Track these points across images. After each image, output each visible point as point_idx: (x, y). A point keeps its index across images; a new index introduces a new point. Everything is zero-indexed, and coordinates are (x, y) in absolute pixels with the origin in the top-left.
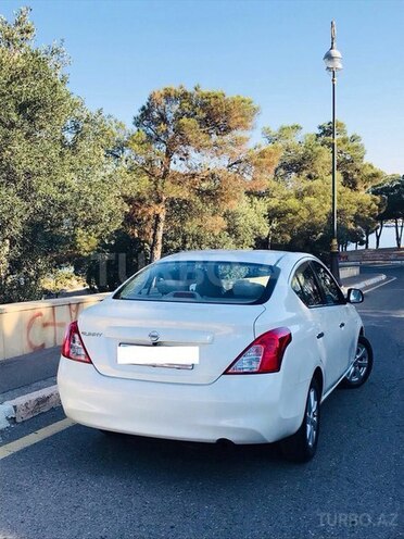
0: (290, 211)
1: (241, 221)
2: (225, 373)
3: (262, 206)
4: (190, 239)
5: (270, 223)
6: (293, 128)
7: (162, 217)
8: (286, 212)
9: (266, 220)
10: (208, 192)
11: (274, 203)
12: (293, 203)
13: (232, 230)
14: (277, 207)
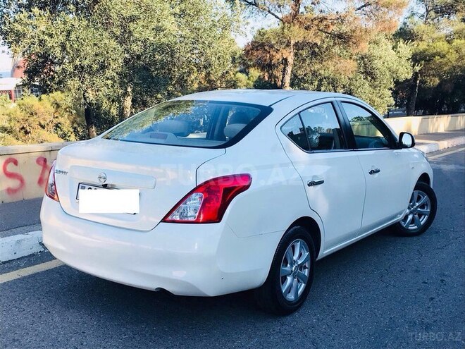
0: (438, 54)
1: (377, 63)
2: (164, 220)
3: (406, 49)
4: (325, 82)
5: (413, 66)
7: (291, 60)
8: (434, 55)
9: (410, 63)
10: (340, 36)
11: (422, 46)
12: (442, 46)
13: (369, 73)
14: (425, 51)
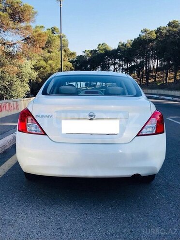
2: (138, 135)
6: (41, 27)
8: (40, 68)
12: (43, 63)
